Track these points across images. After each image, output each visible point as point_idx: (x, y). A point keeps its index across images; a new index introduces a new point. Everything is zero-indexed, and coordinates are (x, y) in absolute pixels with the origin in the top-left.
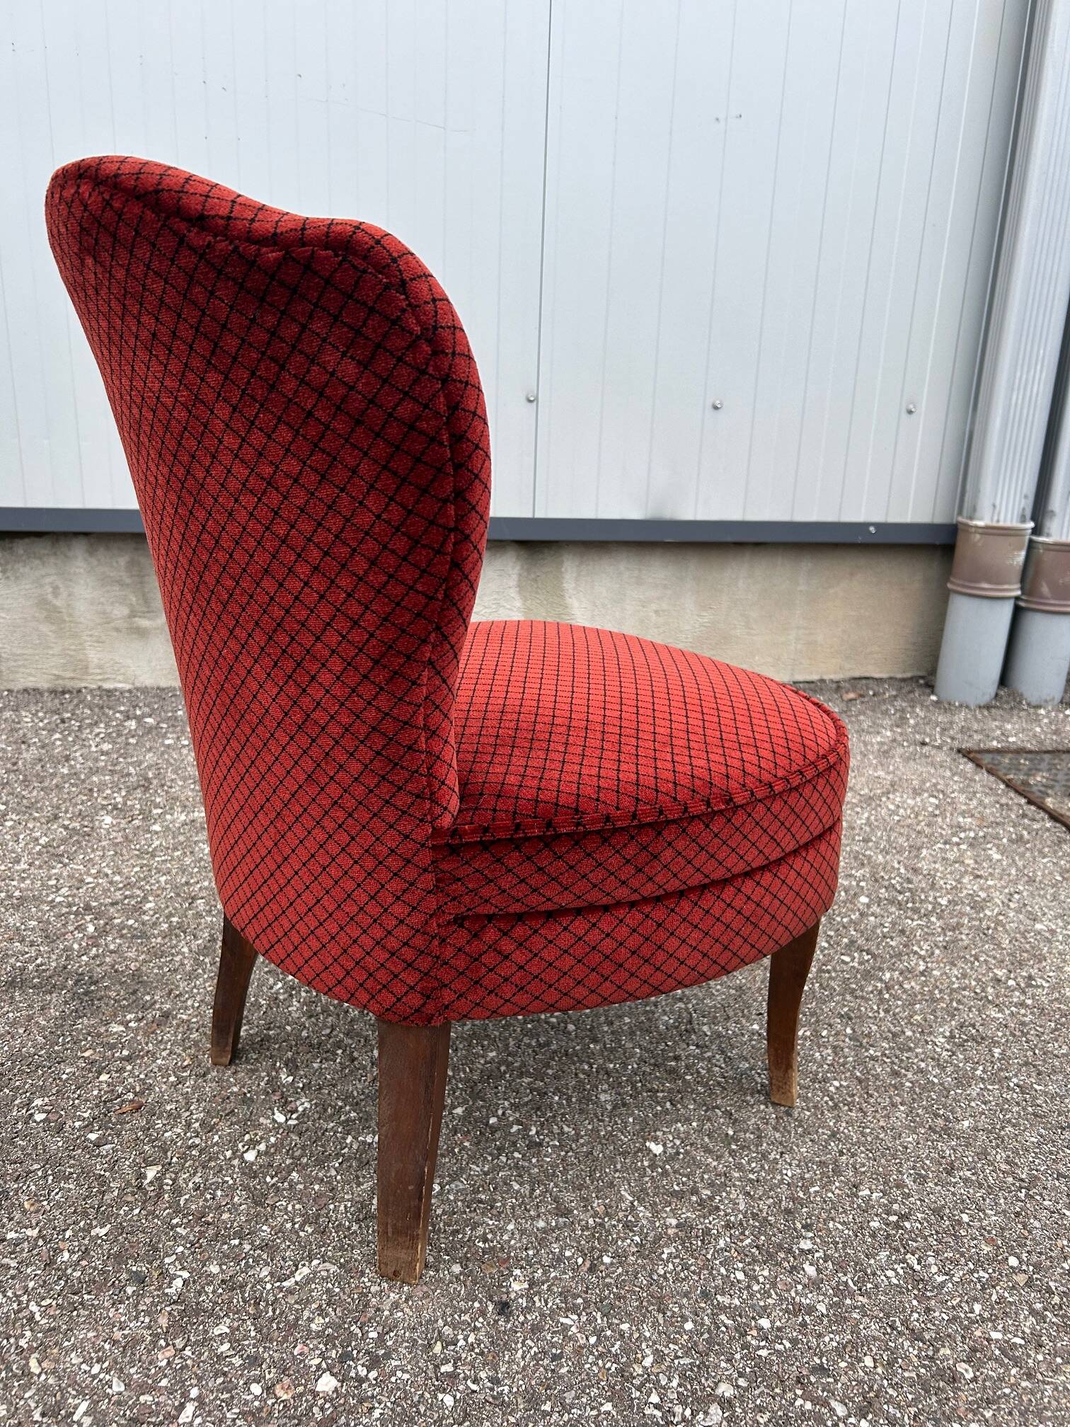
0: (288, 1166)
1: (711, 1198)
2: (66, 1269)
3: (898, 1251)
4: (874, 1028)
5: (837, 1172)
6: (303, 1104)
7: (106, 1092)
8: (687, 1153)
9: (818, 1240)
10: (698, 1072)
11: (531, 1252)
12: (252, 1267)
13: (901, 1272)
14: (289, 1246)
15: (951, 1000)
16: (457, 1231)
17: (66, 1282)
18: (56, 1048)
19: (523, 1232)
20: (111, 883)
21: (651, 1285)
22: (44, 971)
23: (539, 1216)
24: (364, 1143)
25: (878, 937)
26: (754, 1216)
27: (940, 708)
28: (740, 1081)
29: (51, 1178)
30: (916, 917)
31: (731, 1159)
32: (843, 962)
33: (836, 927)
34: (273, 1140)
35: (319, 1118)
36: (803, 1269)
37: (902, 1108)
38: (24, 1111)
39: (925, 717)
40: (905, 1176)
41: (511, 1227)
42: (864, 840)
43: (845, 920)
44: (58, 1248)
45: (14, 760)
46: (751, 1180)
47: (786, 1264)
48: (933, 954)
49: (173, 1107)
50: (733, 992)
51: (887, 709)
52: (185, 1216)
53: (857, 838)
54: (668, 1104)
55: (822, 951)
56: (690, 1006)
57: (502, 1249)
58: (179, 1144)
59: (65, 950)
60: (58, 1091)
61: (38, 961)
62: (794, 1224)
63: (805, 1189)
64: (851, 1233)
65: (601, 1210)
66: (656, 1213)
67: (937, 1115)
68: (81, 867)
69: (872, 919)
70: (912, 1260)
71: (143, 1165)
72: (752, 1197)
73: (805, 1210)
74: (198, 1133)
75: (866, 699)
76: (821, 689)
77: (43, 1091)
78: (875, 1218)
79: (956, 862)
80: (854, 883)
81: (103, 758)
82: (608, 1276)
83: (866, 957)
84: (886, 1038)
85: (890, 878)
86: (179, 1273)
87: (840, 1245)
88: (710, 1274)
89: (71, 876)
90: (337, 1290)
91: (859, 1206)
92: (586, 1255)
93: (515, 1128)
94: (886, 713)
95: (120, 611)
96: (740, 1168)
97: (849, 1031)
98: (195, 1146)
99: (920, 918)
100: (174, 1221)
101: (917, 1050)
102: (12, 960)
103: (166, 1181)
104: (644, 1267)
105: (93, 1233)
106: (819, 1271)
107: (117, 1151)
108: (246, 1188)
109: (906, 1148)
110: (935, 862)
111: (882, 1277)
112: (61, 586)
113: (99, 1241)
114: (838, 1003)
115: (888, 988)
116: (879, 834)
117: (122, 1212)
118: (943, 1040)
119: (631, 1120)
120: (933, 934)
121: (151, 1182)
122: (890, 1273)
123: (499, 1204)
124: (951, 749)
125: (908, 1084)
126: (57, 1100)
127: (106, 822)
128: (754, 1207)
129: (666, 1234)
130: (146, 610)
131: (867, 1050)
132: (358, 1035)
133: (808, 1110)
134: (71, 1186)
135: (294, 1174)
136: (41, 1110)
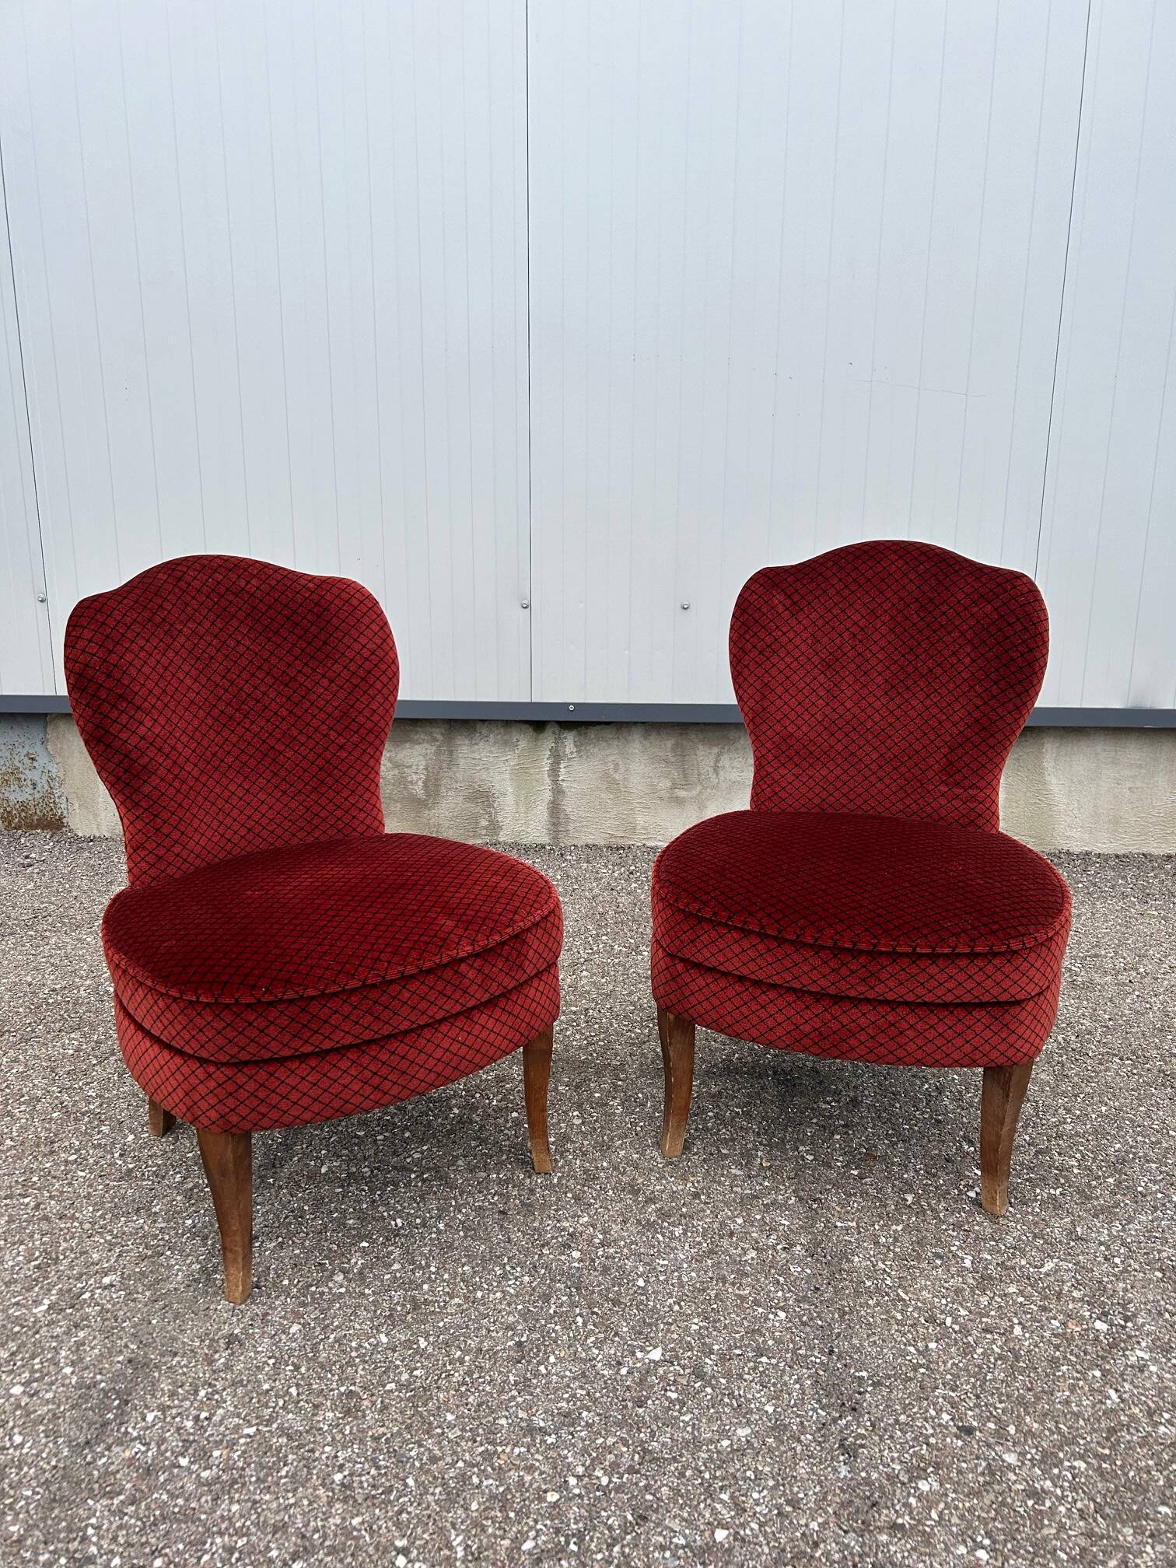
71: (901, 1192)
74: (927, 1177)
77: (801, 1142)
86: (965, 1256)
90: (1080, 1277)
98: (929, 1185)
100: (944, 1227)
103: (922, 1203)
105: (893, 1228)
107: (877, 1183)
113: (900, 1233)
117: (904, 1218)
121: (913, 1203)
134: (861, 1200)
136: (807, 1152)
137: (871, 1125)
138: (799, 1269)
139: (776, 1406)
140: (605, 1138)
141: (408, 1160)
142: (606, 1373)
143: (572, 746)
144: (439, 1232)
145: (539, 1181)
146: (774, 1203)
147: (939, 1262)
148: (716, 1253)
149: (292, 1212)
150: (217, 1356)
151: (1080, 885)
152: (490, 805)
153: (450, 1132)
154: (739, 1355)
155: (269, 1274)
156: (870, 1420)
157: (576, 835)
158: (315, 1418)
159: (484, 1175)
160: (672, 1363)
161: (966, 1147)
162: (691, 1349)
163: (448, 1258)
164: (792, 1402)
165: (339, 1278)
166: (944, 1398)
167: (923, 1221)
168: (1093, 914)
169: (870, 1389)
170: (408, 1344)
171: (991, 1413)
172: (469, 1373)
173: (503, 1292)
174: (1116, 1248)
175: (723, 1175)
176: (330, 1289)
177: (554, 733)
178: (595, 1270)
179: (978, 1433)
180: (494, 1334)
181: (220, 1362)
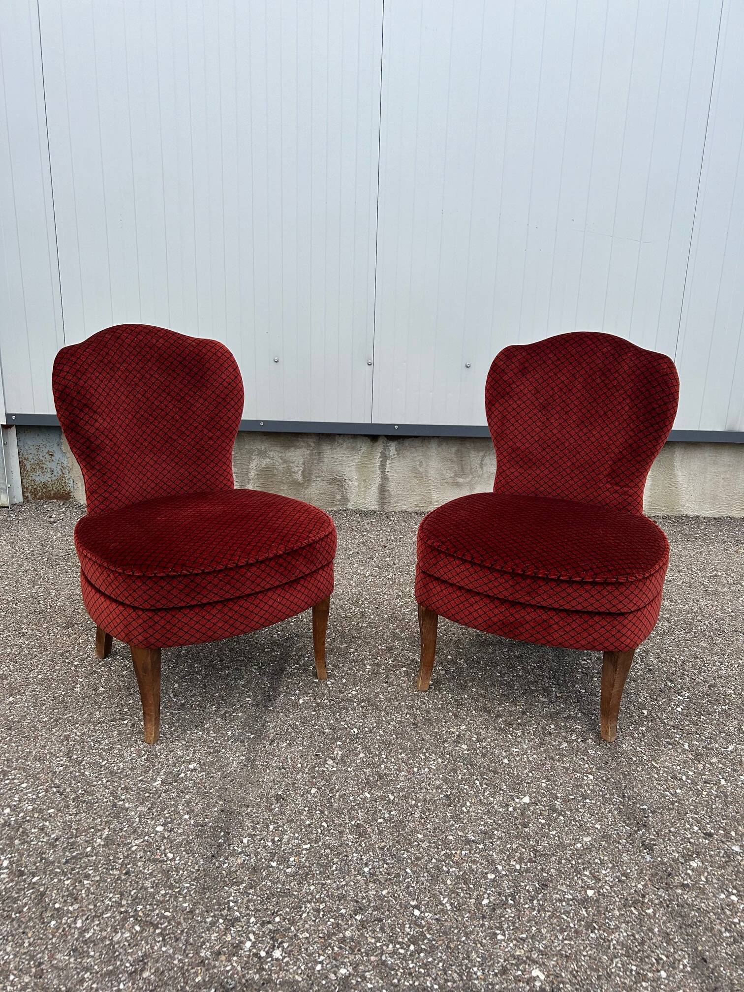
0: (698, 714)
6: (686, 694)
12: (711, 744)
14: (720, 739)
24: (723, 708)
34: (684, 705)
35: (697, 699)
52: (670, 726)
86: (684, 743)
100: (668, 728)
112: (423, 461)
138: (594, 752)
139: (602, 826)
140: (462, 681)
141: (350, 695)
142: (501, 810)
143: (394, 450)
144: (380, 735)
145: (430, 706)
146: (569, 716)
147: (670, 747)
148: (544, 744)
149: (290, 726)
150: (273, 807)
151: (698, 535)
152: (342, 487)
153: (369, 679)
154: (573, 799)
155: (288, 761)
156: (655, 831)
157: (395, 505)
158: (343, 839)
159: (397, 703)
160: (537, 804)
161: (670, 684)
162: (545, 796)
163: (391, 750)
164: (610, 823)
165: (330, 762)
166: (693, 819)
167: (656, 725)
168: (709, 552)
169: (650, 815)
170: (383, 798)
171: (720, 825)
172: (423, 812)
173: (429, 768)
175: (536, 701)
176: (327, 768)
177: (383, 442)
178: (478, 754)
179: (715, 836)
180: (431, 791)
181: (276, 810)
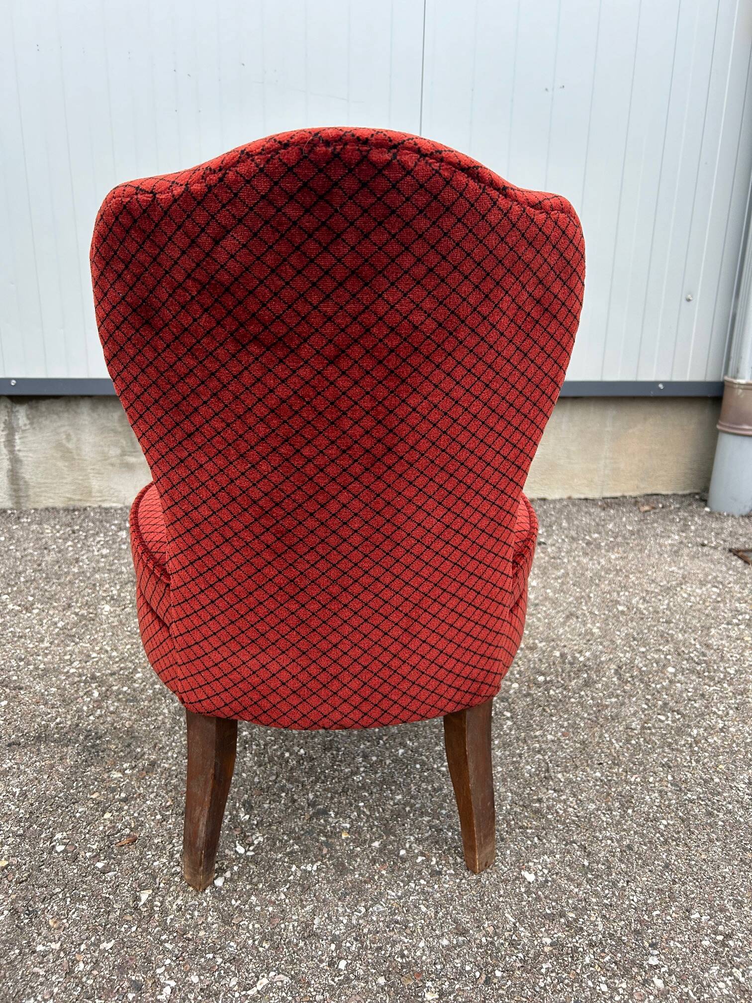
0: (248, 891)
1: (576, 920)
2: (82, 977)
3: (726, 965)
4: (689, 775)
5: (672, 898)
6: (258, 838)
7: (109, 828)
8: (554, 881)
9: (663, 957)
10: (557, 812)
11: (439, 967)
12: (224, 978)
13: (730, 984)
14: (251, 960)
15: (747, 752)
16: (381, 948)
17: (82, 988)
18: (72, 791)
19: (431, 949)
20: (110, 657)
21: (535, 995)
22: (62, 728)
23: (443, 935)
24: (305, 871)
25: (684, 700)
26: (611, 936)
27: (713, 517)
28: (589, 820)
29: (69, 899)
30: (712, 684)
31: (588, 887)
32: (660, 721)
33: (652, 692)
34: (236, 868)
35: (271, 850)
36: (653, 981)
37: (718, 844)
38: (48, 843)
39: (702, 524)
40: (726, 902)
41: (422, 944)
42: (666, 622)
43: (658, 686)
44: (75, 959)
45: (38, 562)
46: (605, 905)
47: (639, 978)
48: (728, 714)
49: (160, 840)
50: (578, 745)
51: (674, 518)
52: (171, 933)
53: (661, 620)
54: (536, 839)
55: (643, 712)
56: (546, 757)
57: (416, 964)
58: (165, 872)
59: (77, 711)
60: (73, 827)
61: (58, 720)
62: (643, 943)
63: (649, 912)
64: (688, 951)
65: (491, 930)
66: (534, 934)
67: (745, 850)
68: (88, 645)
69: (679, 685)
70: (738, 973)
71: (138, 889)
72: (608, 919)
73: (650, 931)
74: (179, 863)
75: (657, 511)
76: (624, 503)
77: (62, 827)
78: (706, 938)
79: (738, 639)
80: (662, 656)
81: (103, 560)
82: (500, 988)
83: (678, 717)
84: (699, 784)
85: (689, 652)
86: (167, 982)
87: (680, 961)
88: (581, 986)
89: (81, 652)
90: (290, 998)
91: (692, 928)
92: (482, 969)
93: (420, 859)
94: (673, 521)
95: (114, 452)
96: (597, 895)
97: (670, 778)
98: (176, 874)
99: (715, 685)
100: (163, 938)
101: (725, 794)
102: (39, 720)
103: (155, 903)
104: (527, 980)
105: (101, 947)
106: (666, 983)
107: (118, 877)
108: (217, 909)
109: (725, 877)
110: (722, 639)
111: (716, 988)
112: (71, 434)
113: (106, 954)
114: (659, 754)
115: (697, 742)
116: (678, 617)
117: (123, 929)
118: (744, 786)
119: (508, 852)
120: (727, 697)
121: (144, 904)
122: (721, 985)
123: (411, 925)
124: (724, 549)
125: (720, 823)
126: (72, 834)
127: (105, 609)
128: (610, 928)
129: (543, 951)
130: (133, 450)
131: (686, 794)
132: (297, 781)
133: (645, 845)
134: (85, 907)
135: (253, 898)
136: (61, 842)
137: (152, 796)
143: (25, 419)
157: (37, 499)
174: (348, 945)
177: (6, 407)
